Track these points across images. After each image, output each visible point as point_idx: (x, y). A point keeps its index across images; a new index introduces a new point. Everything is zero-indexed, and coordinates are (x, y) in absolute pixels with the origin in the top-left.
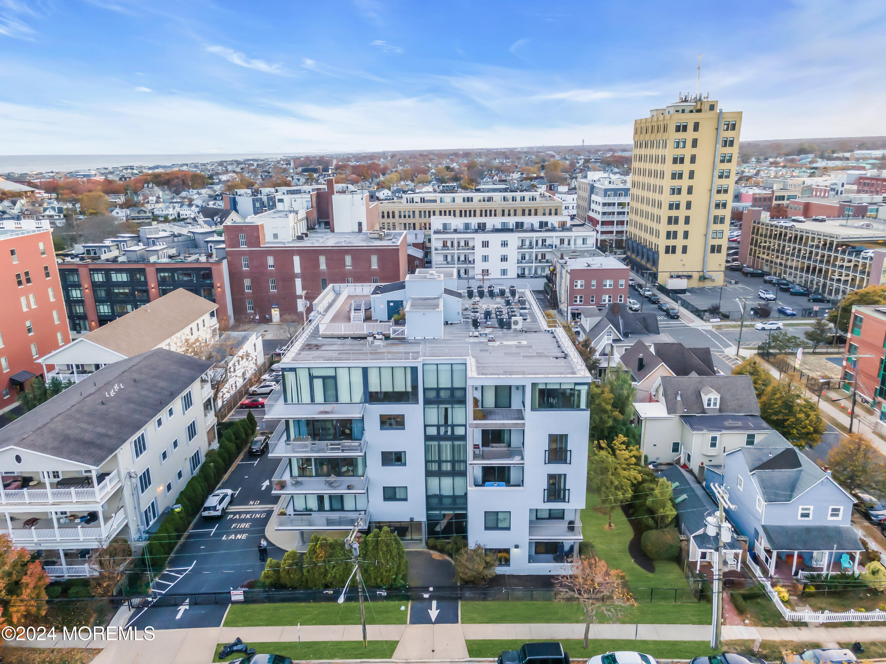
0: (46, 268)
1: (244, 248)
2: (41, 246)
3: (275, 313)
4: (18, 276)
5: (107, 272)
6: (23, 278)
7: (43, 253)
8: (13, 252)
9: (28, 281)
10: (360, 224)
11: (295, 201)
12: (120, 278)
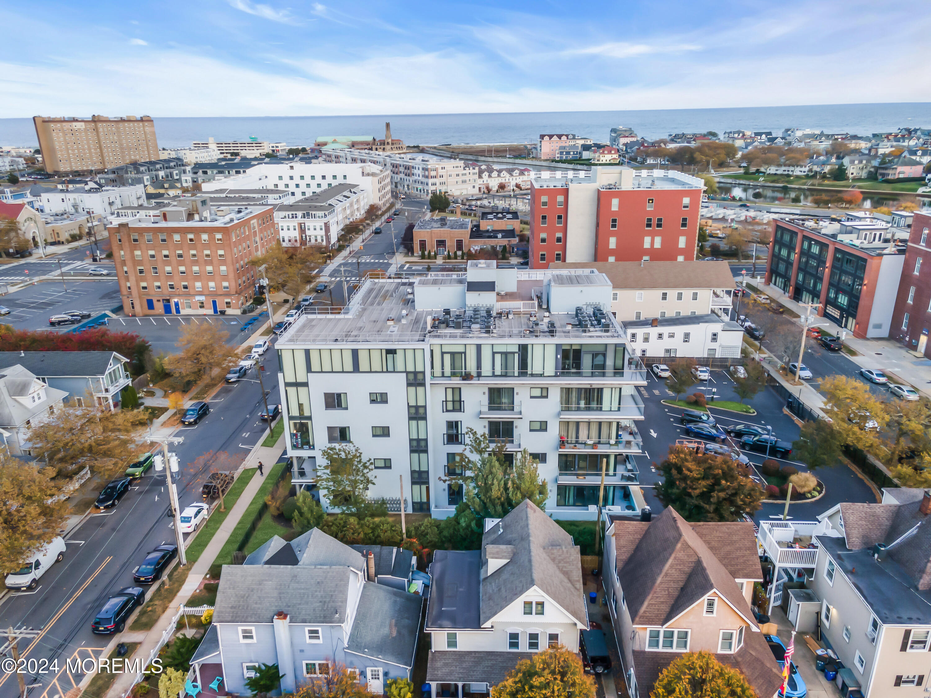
1: (923, 246)
2: (686, 200)
3: (923, 340)
4: (650, 220)
6: (654, 222)
7: (685, 207)
8: (651, 201)
9: (659, 225)
12: (815, 250)
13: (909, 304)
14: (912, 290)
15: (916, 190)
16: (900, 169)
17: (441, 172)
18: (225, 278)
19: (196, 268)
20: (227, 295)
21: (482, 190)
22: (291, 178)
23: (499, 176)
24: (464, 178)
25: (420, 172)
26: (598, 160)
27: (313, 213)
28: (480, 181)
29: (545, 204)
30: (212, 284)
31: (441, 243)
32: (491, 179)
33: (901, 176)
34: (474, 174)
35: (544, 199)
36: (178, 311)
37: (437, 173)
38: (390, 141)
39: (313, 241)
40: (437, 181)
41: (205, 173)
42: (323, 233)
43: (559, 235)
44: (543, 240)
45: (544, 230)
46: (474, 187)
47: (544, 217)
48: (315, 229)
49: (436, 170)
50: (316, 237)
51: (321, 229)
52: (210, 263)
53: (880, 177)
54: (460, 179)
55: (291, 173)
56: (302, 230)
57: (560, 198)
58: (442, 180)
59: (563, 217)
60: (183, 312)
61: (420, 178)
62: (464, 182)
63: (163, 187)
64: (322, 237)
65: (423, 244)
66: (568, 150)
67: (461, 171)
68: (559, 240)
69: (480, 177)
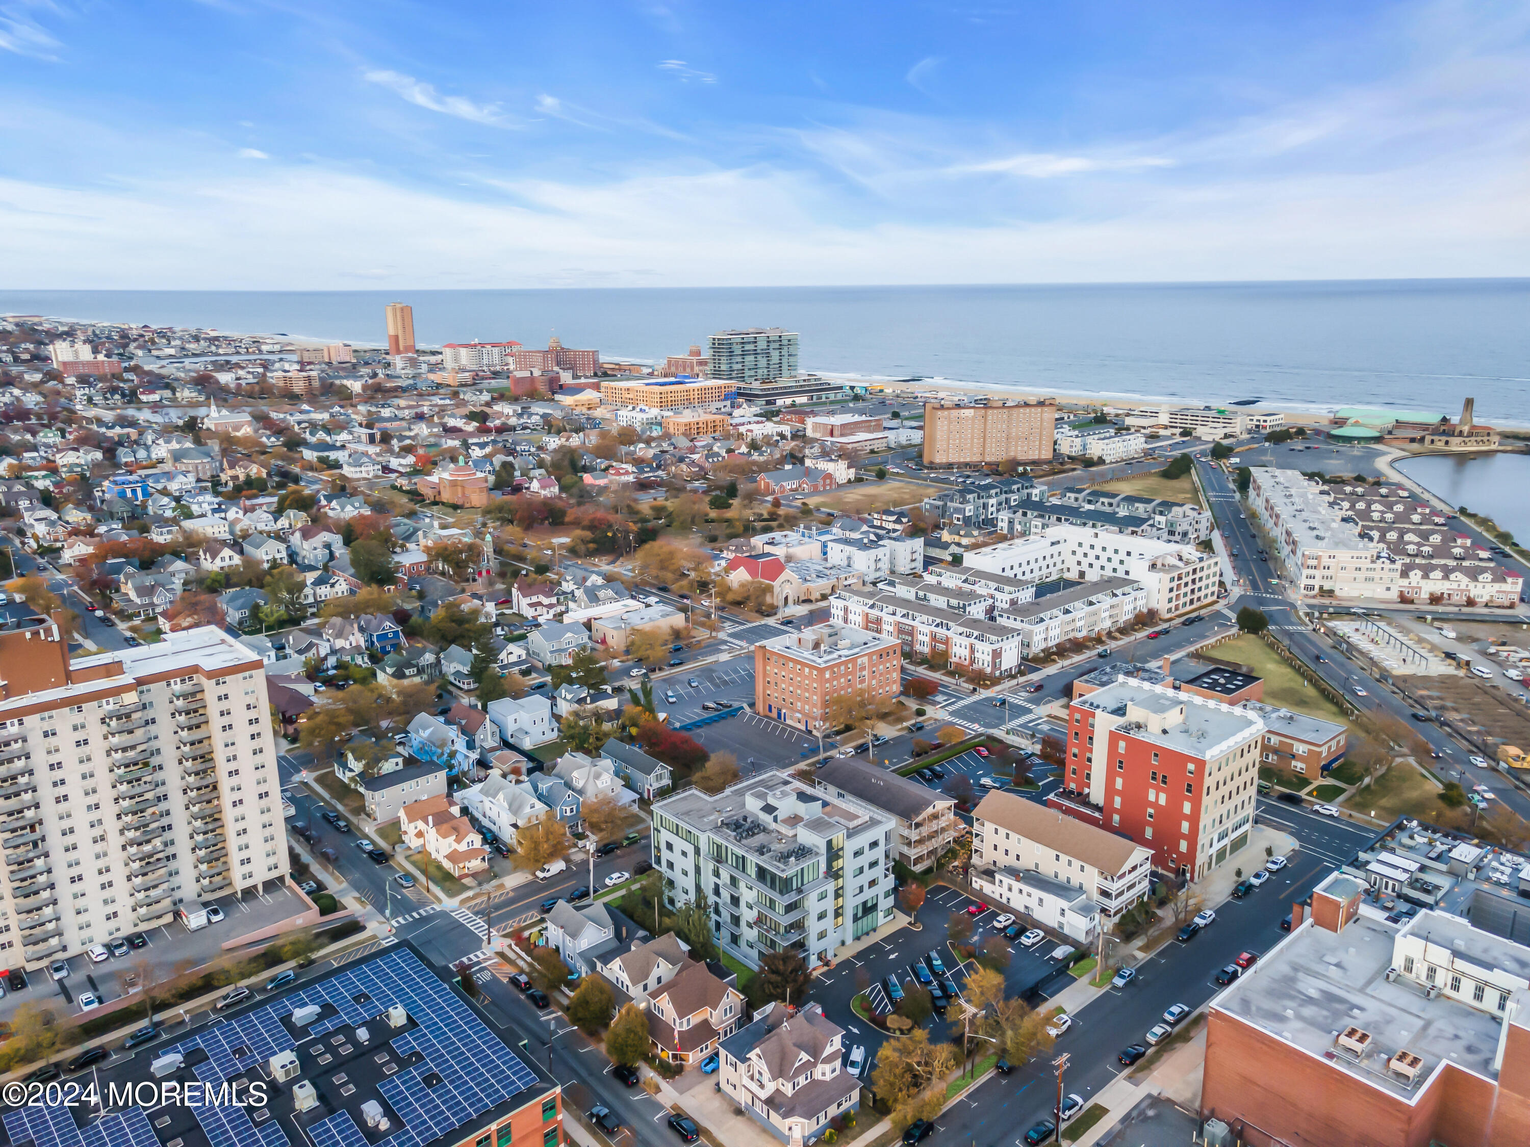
2: (1191, 767)
4: (1155, 773)
6: (1159, 777)
7: (1190, 773)
9: (1163, 782)
17: (1325, 561)
18: (815, 706)
19: (799, 692)
23: (1443, 578)
24: (1370, 574)
28: (1405, 582)
29: (1076, 721)
30: (807, 707)
32: (1425, 581)
34: (1392, 570)
35: (1077, 715)
36: (785, 719)
37: (1319, 563)
39: (980, 664)
40: (1317, 573)
41: (1025, 514)
42: (990, 658)
43: (1089, 755)
44: (1075, 755)
45: (1075, 745)
46: (1389, 589)
47: (1076, 734)
48: (984, 654)
49: (1318, 558)
50: (983, 661)
52: (808, 691)
54: (1361, 575)
55: (1094, 541)
56: (972, 650)
58: (1326, 573)
60: (788, 721)
62: (1369, 580)
63: (959, 534)
67: (1366, 564)
68: (1089, 760)
69: (1404, 576)
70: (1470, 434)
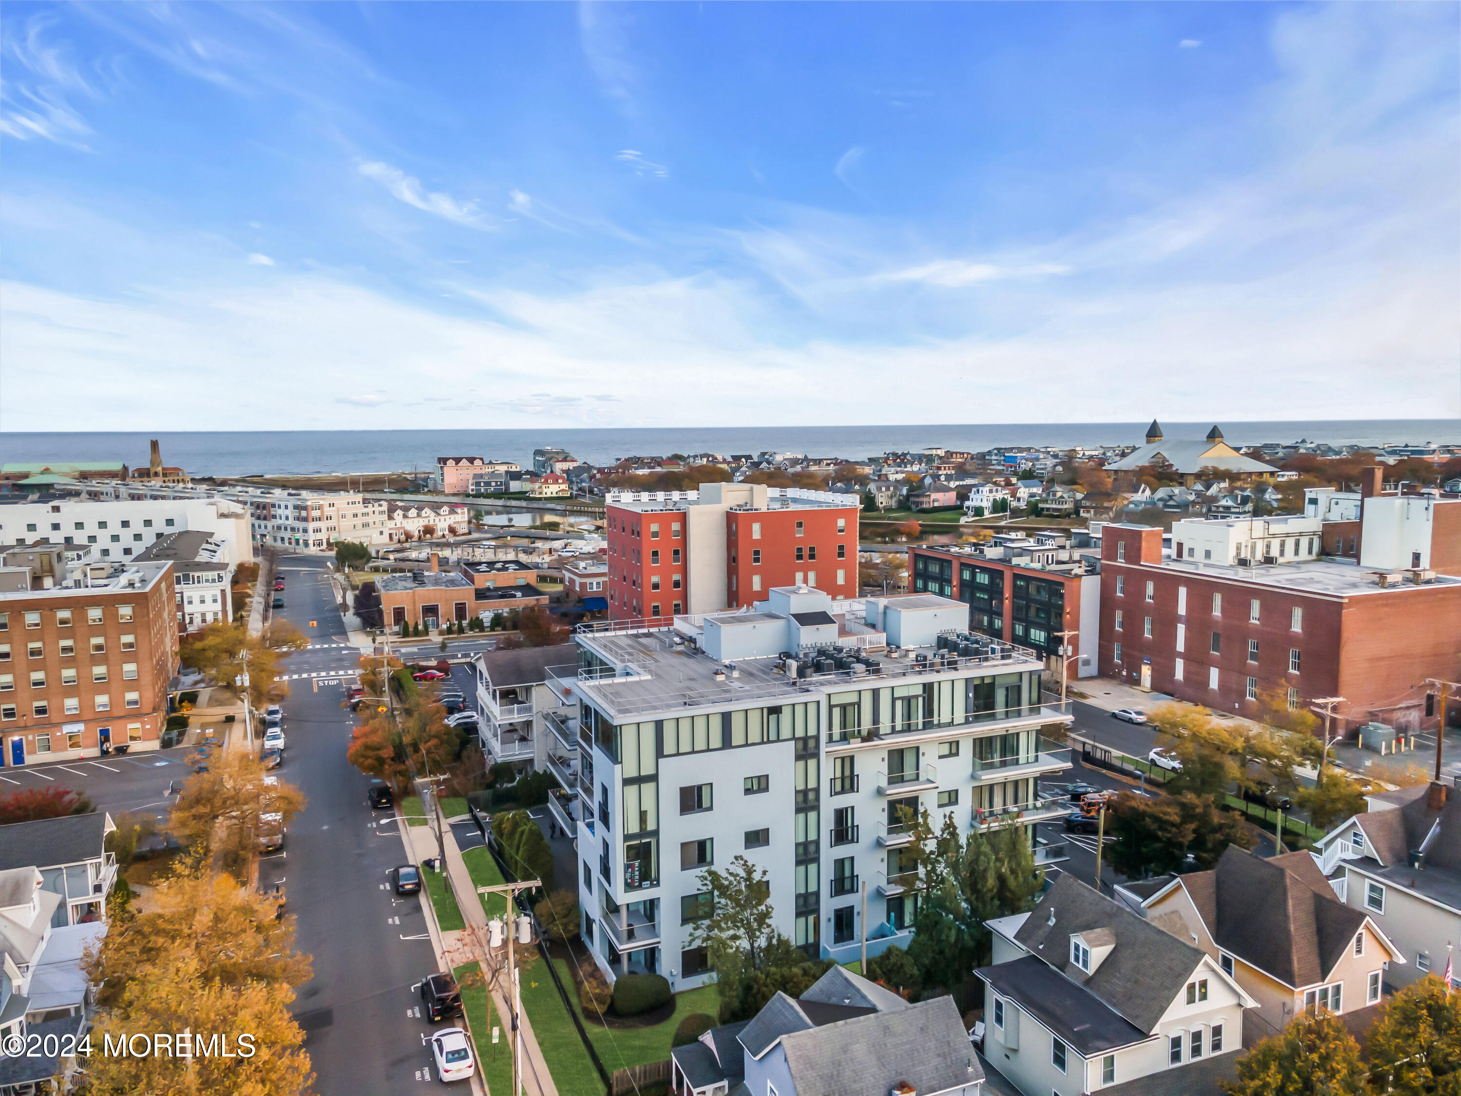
0: (841, 547)
1: (1121, 562)
2: (841, 523)
3: (1146, 671)
4: (800, 550)
5: (973, 568)
6: (806, 553)
7: (841, 531)
8: (800, 525)
9: (812, 557)
10: (1417, 557)
11: (1337, 503)
12: (983, 579)
13: (1118, 631)
14: (1119, 615)
15: (958, 520)
16: (934, 496)
17: (328, 511)
18: (133, 684)
19: (69, 673)
20: (135, 715)
21: (395, 538)
22: (56, 527)
23: (419, 515)
24: (366, 519)
25: (290, 512)
26: (541, 493)
27: (196, 574)
28: (391, 524)
29: (655, 534)
30: (102, 700)
31: (431, 610)
32: (407, 520)
33: (936, 504)
34: (381, 513)
35: (654, 527)
36: (19, 758)
37: (322, 513)
38: (159, 469)
39: (197, 620)
40: (323, 525)
42: (218, 607)
43: (676, 577)
44: (656, 586)
45: (655, 572)
46: (381, 533)
47: (655, 554)
48: (203, 602)
49: (320, 508)
50: (203, 615)
51: (215, 601)
52: (103, 660)
53: (913, 507)
54: (359, 521)
55: (56, 518)
56: (177, 605)
57: (676, 526)
58: (330, 523)
59: (681, 553)
60: (29, 759)
61: (291, 522)
62: (365, 525)
64: (216, 614)
65: (399, 614)
66: (486, 479)
67: (360, 509)
68: (677, 584)
69: (390, 518)
70: (165, 475)
